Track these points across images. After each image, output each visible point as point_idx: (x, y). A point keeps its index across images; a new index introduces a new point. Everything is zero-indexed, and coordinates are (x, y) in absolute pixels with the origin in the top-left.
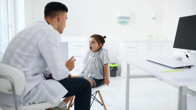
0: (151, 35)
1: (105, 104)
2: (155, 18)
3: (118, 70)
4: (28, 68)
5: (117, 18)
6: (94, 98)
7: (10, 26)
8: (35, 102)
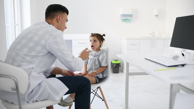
0: (153, 33)
1: (106, 99)
2: (157, 16)
3: (120, 67)
4: (34, 65)
5: (120, 15)
6: (95, 93)
7: (17, 25)
8: (38, 100)
